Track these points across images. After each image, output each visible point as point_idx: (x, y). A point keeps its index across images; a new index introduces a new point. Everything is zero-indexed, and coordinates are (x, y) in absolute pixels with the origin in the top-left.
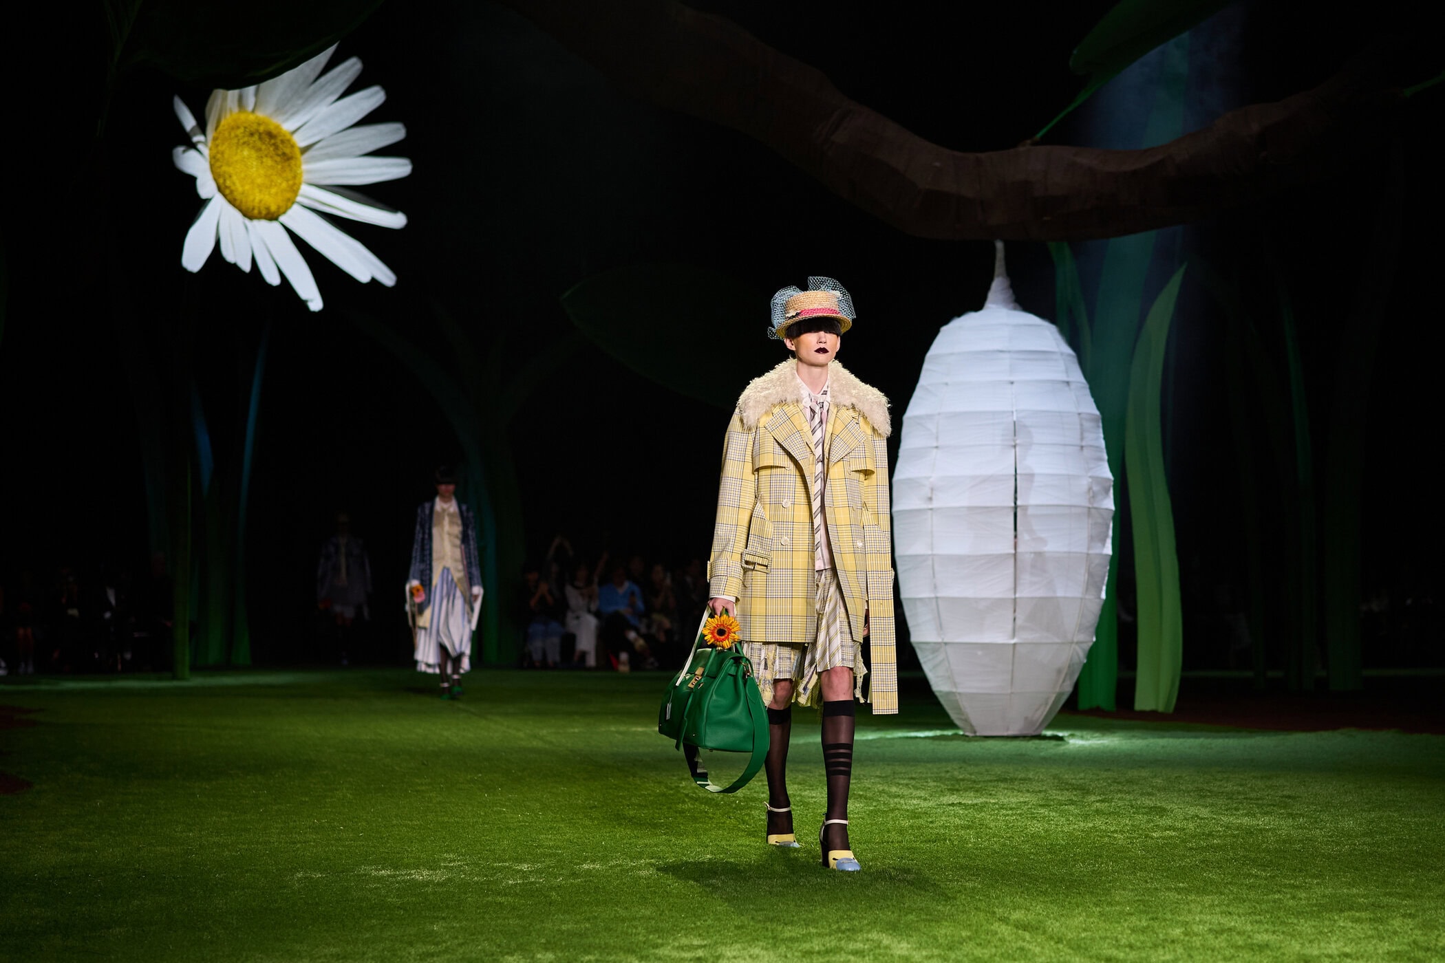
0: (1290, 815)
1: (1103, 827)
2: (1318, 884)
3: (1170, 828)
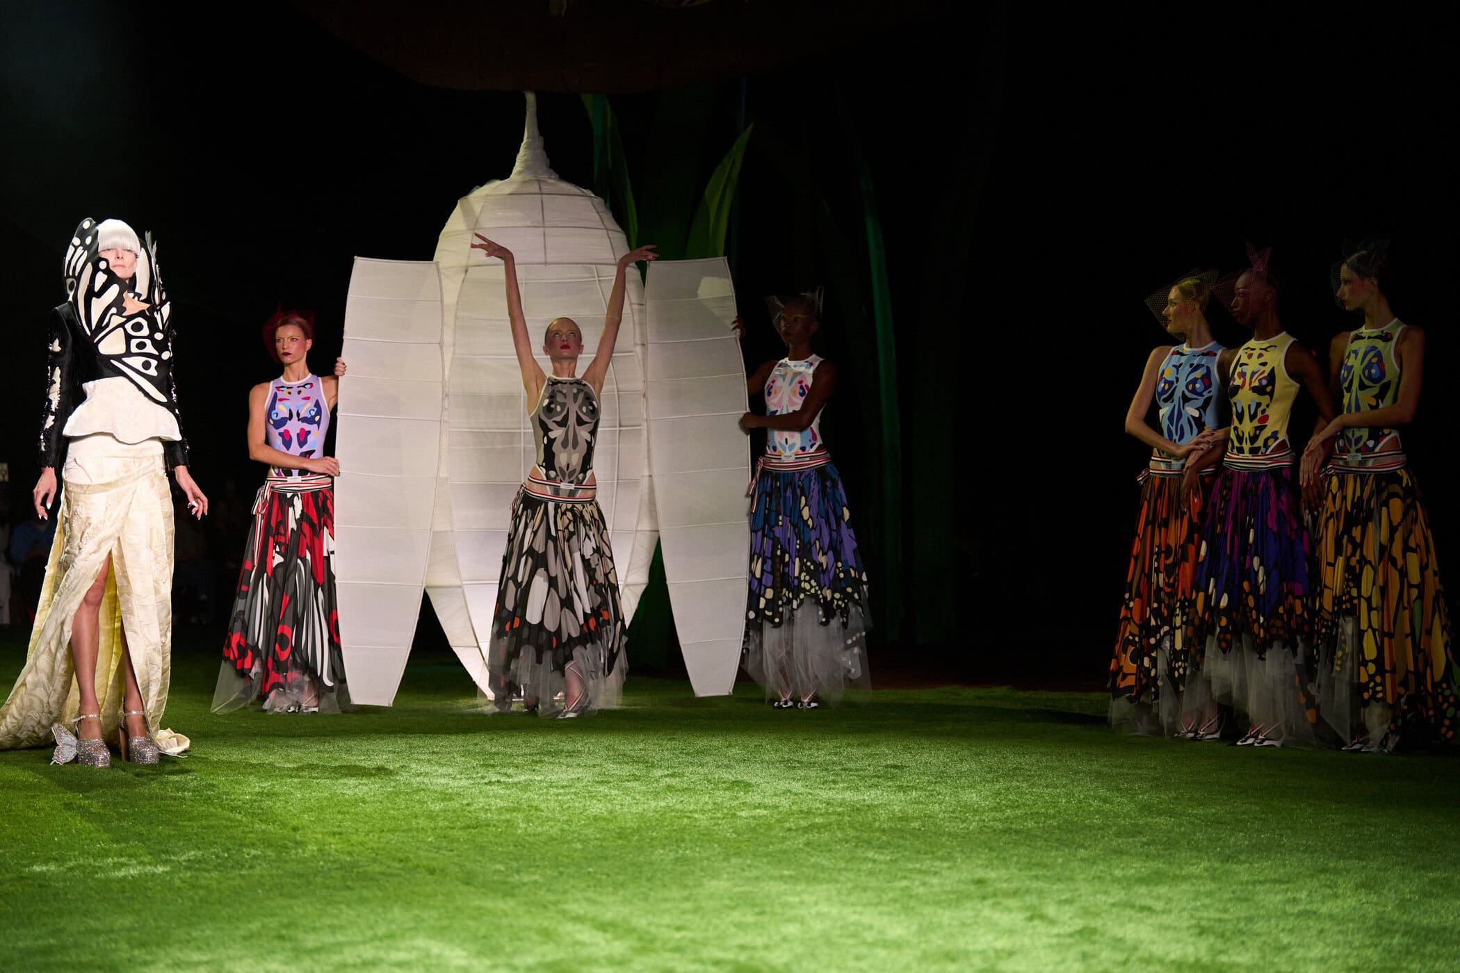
0: (900, 788)
1: (679, 806)
2: (949, 868)
3: (759, 806)
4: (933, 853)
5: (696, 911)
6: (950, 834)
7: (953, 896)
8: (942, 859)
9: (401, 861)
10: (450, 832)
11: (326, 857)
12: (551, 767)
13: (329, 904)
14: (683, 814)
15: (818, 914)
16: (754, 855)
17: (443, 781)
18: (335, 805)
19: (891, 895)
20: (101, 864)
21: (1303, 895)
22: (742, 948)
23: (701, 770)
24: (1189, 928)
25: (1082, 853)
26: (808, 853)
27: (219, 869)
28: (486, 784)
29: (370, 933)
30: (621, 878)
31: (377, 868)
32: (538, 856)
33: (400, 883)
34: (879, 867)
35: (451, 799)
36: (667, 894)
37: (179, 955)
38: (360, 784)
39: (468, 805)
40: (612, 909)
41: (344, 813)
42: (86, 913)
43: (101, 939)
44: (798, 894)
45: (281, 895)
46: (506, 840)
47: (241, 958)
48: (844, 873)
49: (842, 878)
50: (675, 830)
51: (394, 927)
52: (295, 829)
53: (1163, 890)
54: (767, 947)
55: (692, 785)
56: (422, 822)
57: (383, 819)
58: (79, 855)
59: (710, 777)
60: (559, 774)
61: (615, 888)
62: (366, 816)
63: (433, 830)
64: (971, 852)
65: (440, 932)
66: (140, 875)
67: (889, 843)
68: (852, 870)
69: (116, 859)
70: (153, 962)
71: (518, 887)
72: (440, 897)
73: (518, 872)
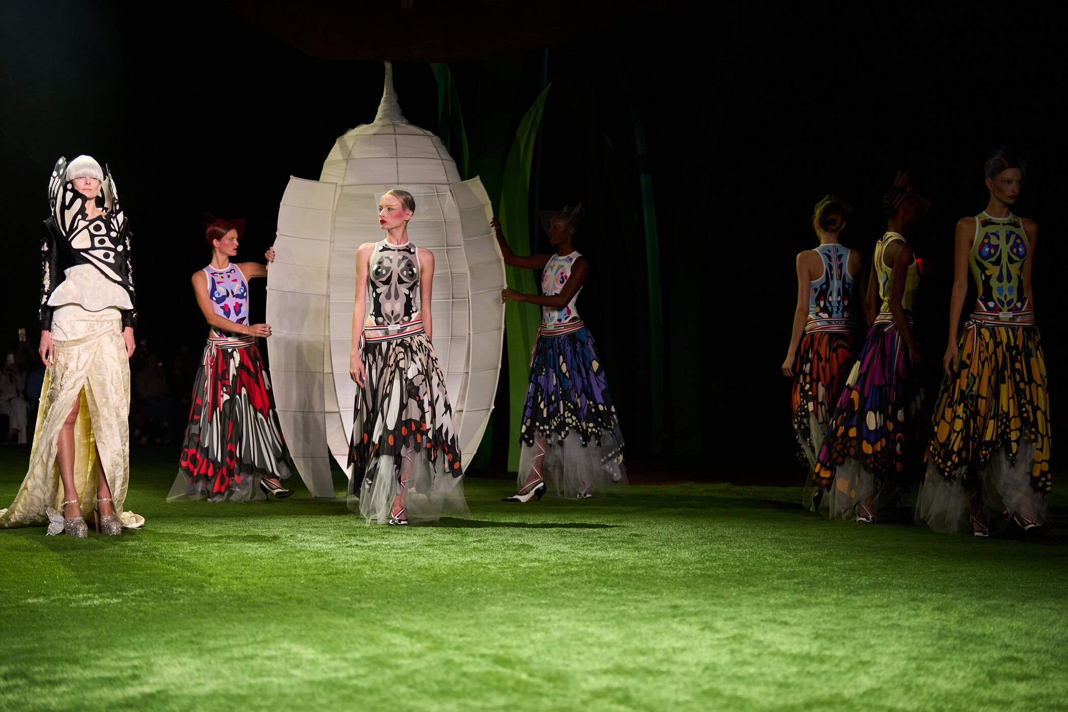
0: (637, 549)
4: (647, 589)
5: (475, 625)
6: (662, 578)
7: (653, 616)
8: (652, 593)
9: (280, 595)
10: (317, 577)
11: (229, 593)
12: (395, 536)
13: (227, 621)
14: (479, 566)
15: (559, 627)
16: (523, 591)
17: (318, 545)
18: (241, 560)
19: (612, 615)
20: (75, 598)
21: (896, 615)
22: (502, 647)
23: (500, 538)
24: (808, 635)
25: (751, 589)
26: (561, 589)
27: (155, 600)
28: (348, 547)
29: (251, 640)
30: (429, 605)
31: (263, 599)
32: (374, 592)
33: (277, 609)
34: (607, 598)
35: (321, 557)
36: (459, 615)
37: (121, 653)
38: (260, 547)
39: (333, 560)
40: (419, 623)
41: (246, 565)
42: (60, 628)
43: (69, 644)
44: (549, 615)
45: (195, 616)
46: (355, 582)
47: (163, 655)
48: (583, 602)
49: (581, 605)
50: (473, 575)
51: (269, 636)
52: (211, 576)
53: (799, 612)
54: (519, 647)
55: (492, 547)
56: (300, 571)
57: (273, 568)
58: (60, 592)
59: (505, 542)
60: (400, 540)
61: (424, 612)
62: (261, 567)
63: (305, 575)
64: (674, 589)
66: (100, 605)
67: (619, 583)
68: (588, 600)
69: (85, 595)
70: (103, 657)
71: (357, 610)
72: (303, 617)
73: (359, 601)
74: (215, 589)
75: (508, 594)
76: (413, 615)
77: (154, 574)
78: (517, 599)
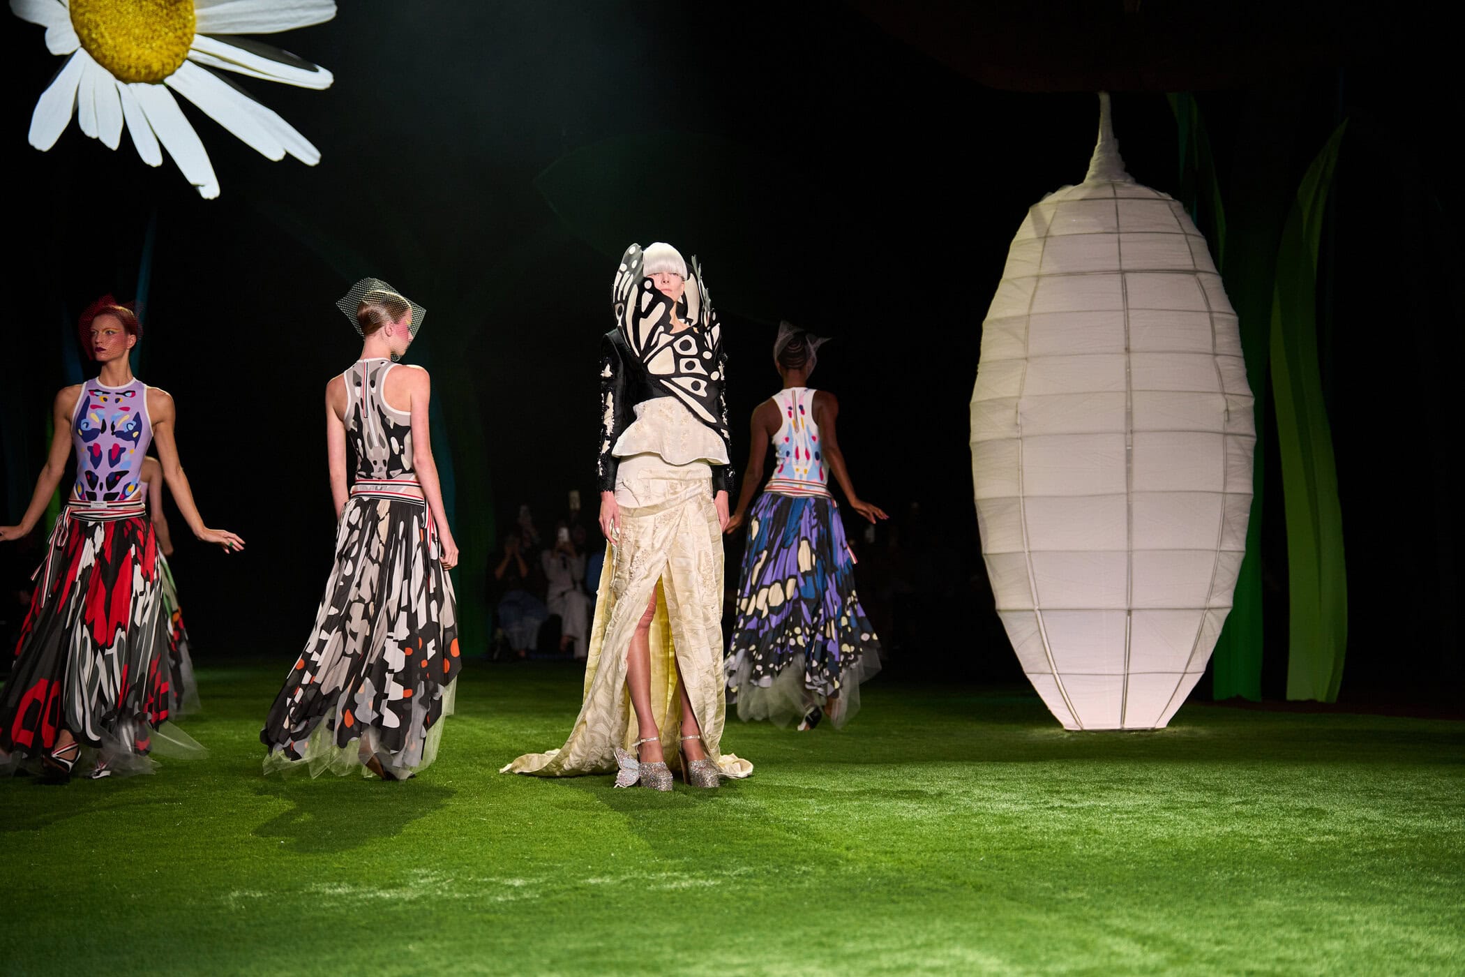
5: (1239, 927)
10: (1004, 853)
11: (875, 874)
12: (1118, 793)
13: (872, 915)
14: (1245, 839)
15: (1366, 932)
16: (1312, 877)
17: (1004, 806)
18: (891, 827)
19: (1448, 916)
20: (654, 878)
22: (1280, 960)
23: (1276, 798)
26: (1370, 876)
27: (768, 883)
28: (1048, 808)
29: (907, 942)
30: (1170, 897)
31: (924, 884)
32: (1088, 875)
33: (944, 898)
34: (1441, 890)
35: (1009, 823)
36: (1214, 912)
37: (720, 958)
38: (919, 807)
39: (1026, 828)
40: (1155, 923)
41: (899, 834)
42: (634, 921)
43: (647, 943)
44: (1351, 914)
45: (826, 907)
46: (1059, 861)
47: (780, 962)
48: (1404, 895)
49: (1400, 900)
50: (1235, 853)
51: (933, 937)
52: (848, 849)
55: (1263, 812)
56: (977, 843)
57: (938, 839)
58: (634, 869)
59: (1284, 804)
60: (1126, 800)
61: (1161, 906)
62: (921, 837)
63: (985, 850)
65: (977, 942)
66: (691, 888)
67: (1458, 867)
68: (1411, 892)
69: (669, 874)
70: (694, 964)
71: (1063, 902)
72: (983, 910)
73: (1065, 889)
74: (854, 869)
75: (1288, 883)
76: (1146, 911)
77: (767, 846)
78: (1302, 890)
